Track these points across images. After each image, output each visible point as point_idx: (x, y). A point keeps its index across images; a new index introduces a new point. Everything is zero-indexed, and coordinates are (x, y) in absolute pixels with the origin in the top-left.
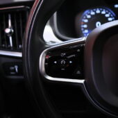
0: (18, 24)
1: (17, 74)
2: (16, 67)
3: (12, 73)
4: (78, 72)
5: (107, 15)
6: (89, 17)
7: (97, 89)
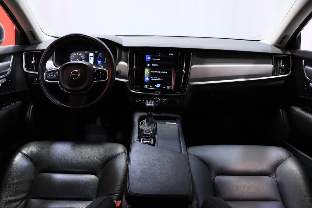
0: (38, 59)
1: (37, 82)
2: (36, 79)
3: (34, 81)
5: (82, 56)
6: (73, 56)
7: (62, 84)
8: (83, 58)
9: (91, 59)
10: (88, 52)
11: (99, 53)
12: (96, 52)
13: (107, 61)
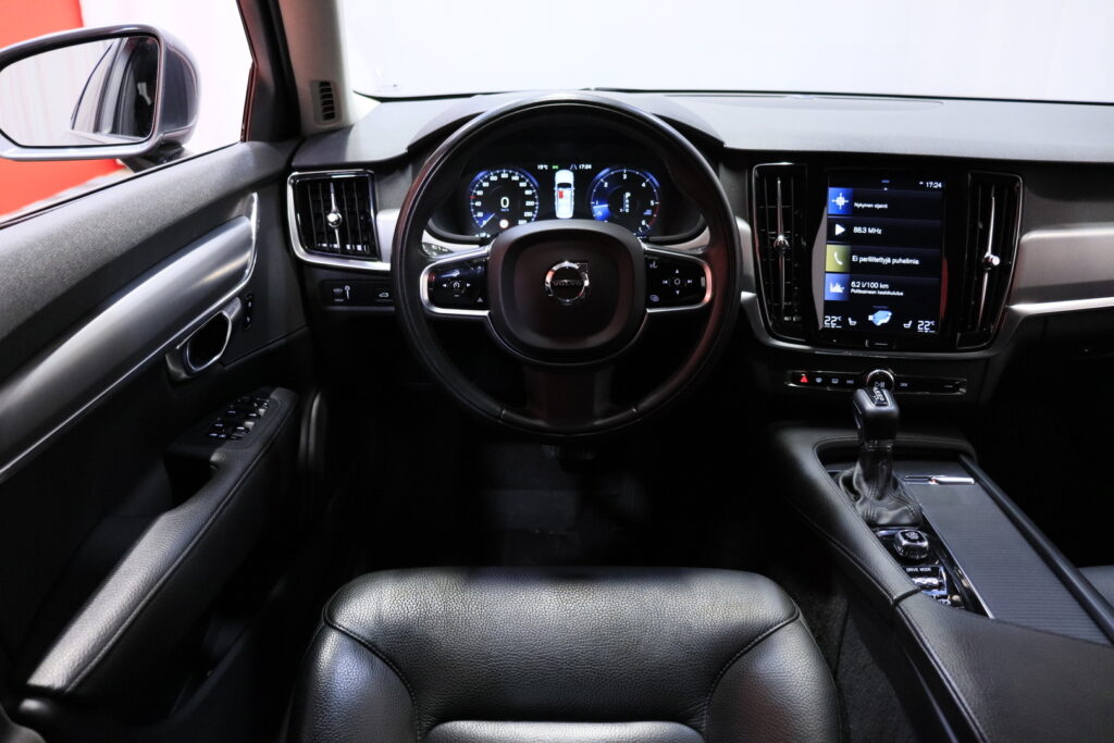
0: (350, 202)
1: (346, 303)
2: (347, 288)
3: (337, 300)
4: (480, 300)
5: (522, 184)
6: (486, 184)
7: (508, 322)
8: (528, 192)
9: (561, 196)
10: (550, 167)
11: (596, 170)
12: (582, 166)
13: (630, 204)
